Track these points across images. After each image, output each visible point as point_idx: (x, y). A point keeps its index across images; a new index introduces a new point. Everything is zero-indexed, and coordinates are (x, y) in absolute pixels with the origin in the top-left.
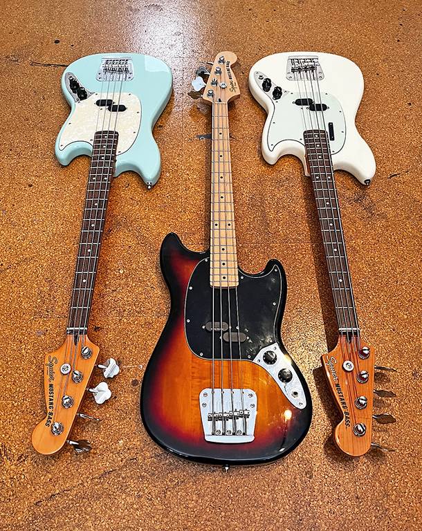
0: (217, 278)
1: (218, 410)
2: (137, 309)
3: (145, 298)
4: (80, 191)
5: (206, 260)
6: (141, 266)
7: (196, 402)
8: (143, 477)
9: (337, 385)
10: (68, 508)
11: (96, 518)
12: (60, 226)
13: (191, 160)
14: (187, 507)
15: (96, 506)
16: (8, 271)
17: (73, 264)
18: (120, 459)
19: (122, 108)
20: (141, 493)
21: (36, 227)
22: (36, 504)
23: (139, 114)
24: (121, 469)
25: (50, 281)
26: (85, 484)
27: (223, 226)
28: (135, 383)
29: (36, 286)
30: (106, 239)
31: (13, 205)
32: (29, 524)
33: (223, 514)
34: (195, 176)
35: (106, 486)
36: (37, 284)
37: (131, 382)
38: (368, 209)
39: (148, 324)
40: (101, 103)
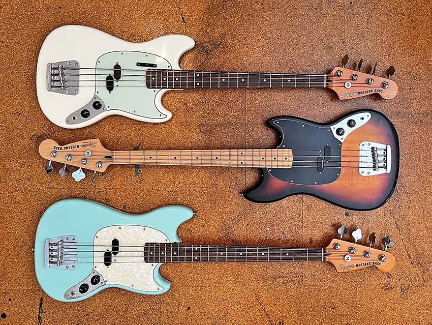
0: (285, 163)
1: (372, 165)
2: (297, 216)
3: (289, 211)
4: (195, 267)
5: (270, 170)
6: (264, 216)
7: (367, 178)
8: (399, 206)
9: (359, 93)
10: (414, 246)
11: (419, 230)
12: (229, 279)
13: (163, 181)
14: (414, 182)
15: (413, 231)
16: (266, 310)
17: (262, 264)
18: (390, 220)
19: (115, 242)
20: (407, 207)
21: (228, 297)
22: (412, 264)
23: (122, 227)
24: (395, 219)
25: (275, 278)
26: (403, 238)
27: (243, 158)
28: (347, 214)
29: (279, 288)
30: (241, 243)
31: (208, 318)
32: (422, 267)
33: (417, 162)
34: (181, 177)
35: (403, 226)
36: (277, 287)
37: (346, 217)
38: (216, 46)
39: (309, 208)
40: (108, 262)
